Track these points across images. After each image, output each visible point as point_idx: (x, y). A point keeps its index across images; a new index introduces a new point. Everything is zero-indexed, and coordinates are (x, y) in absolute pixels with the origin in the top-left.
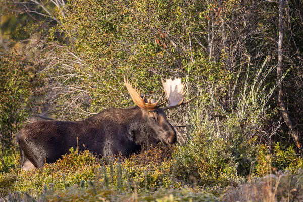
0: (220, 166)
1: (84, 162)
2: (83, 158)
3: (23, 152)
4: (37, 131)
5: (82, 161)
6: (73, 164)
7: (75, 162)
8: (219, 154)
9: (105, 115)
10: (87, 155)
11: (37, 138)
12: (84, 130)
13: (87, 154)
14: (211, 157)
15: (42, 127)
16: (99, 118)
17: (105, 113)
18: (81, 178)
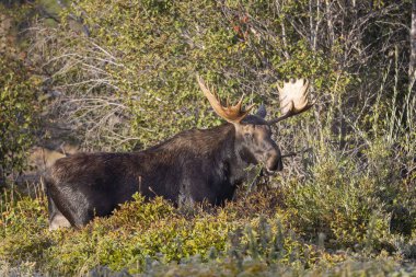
0: (362, 217)
1: (156, 214)
2: (154, 208)
3: (52, 202)
4: (75, 169)
5: (152, 213)
6: (139, 218)
7: (143, 216)
8: (360, 200)
9: (180, 142)
10: (160, 204)
11: (75, 180)
12: (147, 167)
13: (159, 202)
14: (348, 204)
15: (82, 164)
16: (170, 147)
17: (179, 140)
18: (157, 239)
